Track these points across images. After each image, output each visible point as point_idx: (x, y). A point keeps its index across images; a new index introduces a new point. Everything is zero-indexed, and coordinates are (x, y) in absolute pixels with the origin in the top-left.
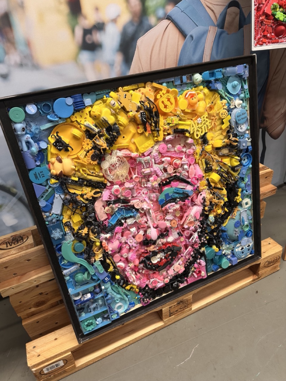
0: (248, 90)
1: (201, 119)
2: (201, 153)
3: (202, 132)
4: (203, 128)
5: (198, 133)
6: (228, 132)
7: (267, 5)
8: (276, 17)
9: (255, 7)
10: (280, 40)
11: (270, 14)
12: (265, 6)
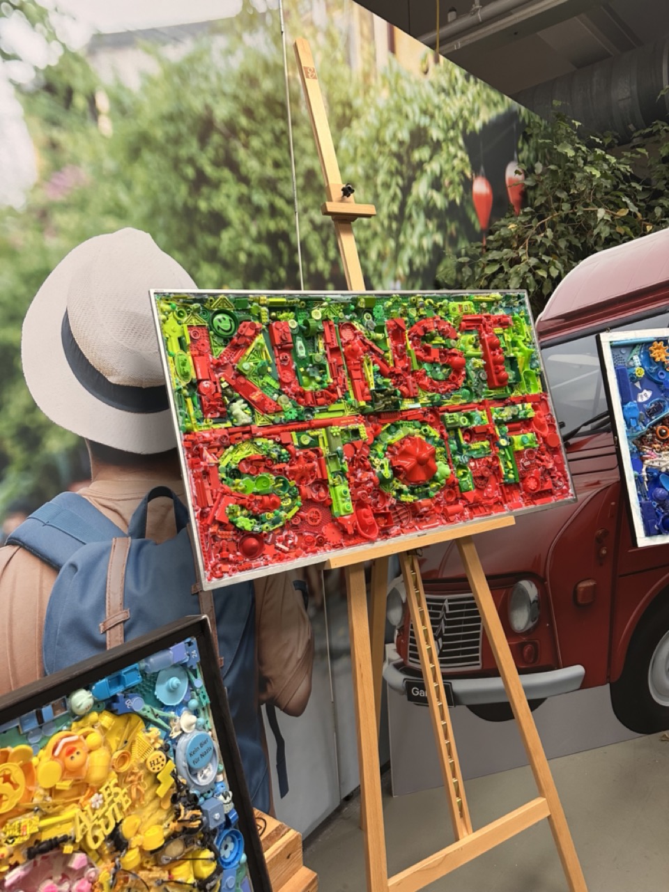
0: (204, 689)
1: (101, 796)
2: (113, 879)
3: (107, 826)
4: (109, 814)
5: (98, 833)
6: (175, 799)
7: (217, 508)
8: (239, 525)
9: (196, 513)
10: (253, 564)
11: (227, 522)
12: (213, 509)
